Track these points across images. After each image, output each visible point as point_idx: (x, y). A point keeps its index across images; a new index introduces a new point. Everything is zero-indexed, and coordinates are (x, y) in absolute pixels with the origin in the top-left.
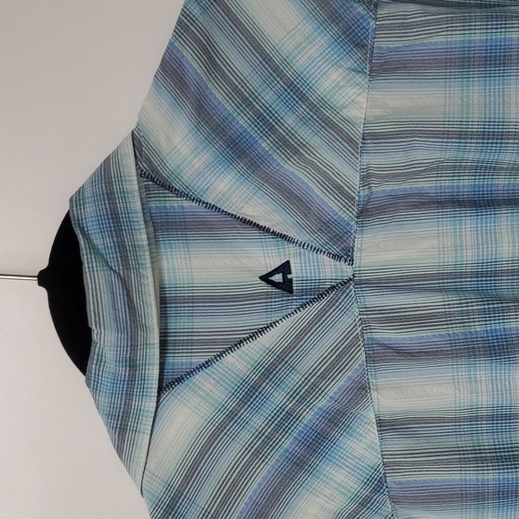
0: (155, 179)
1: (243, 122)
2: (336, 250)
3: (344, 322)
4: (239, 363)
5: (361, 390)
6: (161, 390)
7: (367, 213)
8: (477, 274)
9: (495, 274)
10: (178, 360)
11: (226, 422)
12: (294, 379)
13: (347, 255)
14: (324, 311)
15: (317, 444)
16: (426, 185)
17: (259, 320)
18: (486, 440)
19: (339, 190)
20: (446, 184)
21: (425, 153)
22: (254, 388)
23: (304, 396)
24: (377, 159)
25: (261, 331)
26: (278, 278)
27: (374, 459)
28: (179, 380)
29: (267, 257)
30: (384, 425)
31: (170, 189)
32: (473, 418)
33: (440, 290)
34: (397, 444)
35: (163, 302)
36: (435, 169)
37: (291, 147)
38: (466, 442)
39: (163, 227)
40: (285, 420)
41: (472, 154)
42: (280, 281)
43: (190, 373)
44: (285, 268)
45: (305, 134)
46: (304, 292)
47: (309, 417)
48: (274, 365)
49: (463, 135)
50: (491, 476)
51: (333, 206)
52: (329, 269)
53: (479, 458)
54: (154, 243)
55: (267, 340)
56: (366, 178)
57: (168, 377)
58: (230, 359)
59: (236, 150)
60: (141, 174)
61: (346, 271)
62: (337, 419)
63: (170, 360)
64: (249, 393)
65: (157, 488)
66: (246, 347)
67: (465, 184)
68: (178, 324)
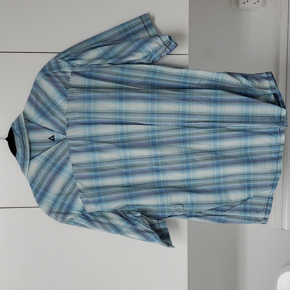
0: (28, 120)
1: (44, 109)
2: (63, 133)
3: (65, 146)
4: (45, 154)
5: (68, 158)
6: (30, 160)
7: (68, 126)
8: (89, 137)
9: (93, 137)
10: (33, 154)
11: (43, 166)
12: (56, 157)
13: (65, 134)
14: (61, 145)
15: (60, 169)
16: (79, 120)
17: (49, 146)
18: (92, 167)
19: (63, 122)
20: (83, 120)
21: (78, 115)
22: (48, 159)
23: (57, 160)
24: (70, 116)
25: (49, 148)
26: (52, 138)
27: (71, 171)
28: (34, 158)
29: (50, 134)
30: (73, 165)
31: (31, 122)
32: (89, 163)
33: (83, 140)
34: (75, 168)
35: (30, 143)
36: (79, 118)
37: (53, 114)
38: (88, 168)
39: (29, 129)
40: (54, 165)
41: (86, 115)
42: (52, 139)
43: (36, 156)
44: (53, 136)
45: (56, 112)
46: (57, 141)
47: (59, 164)
48: (52, 155)
49: (83, 112)
50: (93, 173)
51: (62, 125)
52: (62, 136)
53: (90, 170)
54: (28, 132)
55: (50, 150)
56: (68, 120)
57: (31, 157)
58: (43, 153)
59: (43, 114)
60: (25, 119)
61: (65, 137)
62: (64, 164)
63: (32, 154)
64: (47, 160)
65: (30, 178)
66: (46, 151)
67: (86, 120)
68: (33, 147)
